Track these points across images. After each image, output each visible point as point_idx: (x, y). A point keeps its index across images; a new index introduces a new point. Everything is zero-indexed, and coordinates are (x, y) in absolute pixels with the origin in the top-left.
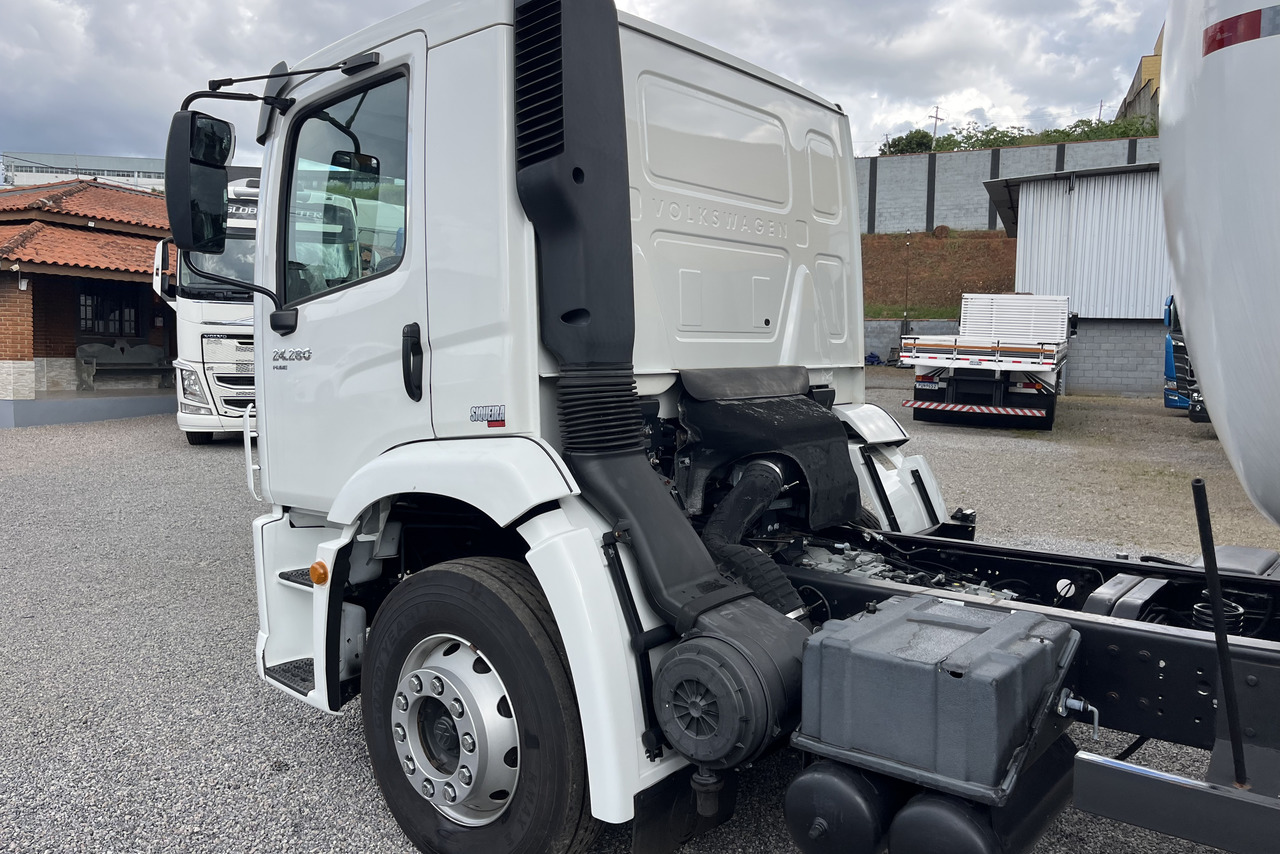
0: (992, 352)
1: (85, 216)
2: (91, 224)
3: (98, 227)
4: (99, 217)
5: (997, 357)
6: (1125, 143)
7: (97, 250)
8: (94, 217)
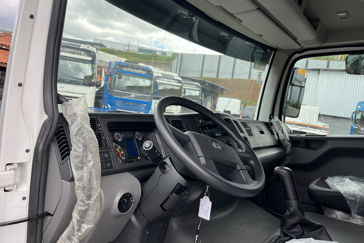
0: (306, 126)
1: (2, 44)
2: (4, 47)
3: (6, 48)
4: (7, 45)
5: (308, 128)
6: (327, 61)
7: (4, 56)
8: (5, 45)
